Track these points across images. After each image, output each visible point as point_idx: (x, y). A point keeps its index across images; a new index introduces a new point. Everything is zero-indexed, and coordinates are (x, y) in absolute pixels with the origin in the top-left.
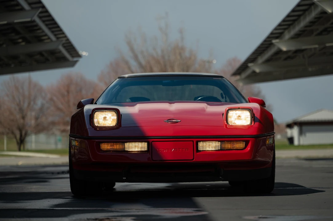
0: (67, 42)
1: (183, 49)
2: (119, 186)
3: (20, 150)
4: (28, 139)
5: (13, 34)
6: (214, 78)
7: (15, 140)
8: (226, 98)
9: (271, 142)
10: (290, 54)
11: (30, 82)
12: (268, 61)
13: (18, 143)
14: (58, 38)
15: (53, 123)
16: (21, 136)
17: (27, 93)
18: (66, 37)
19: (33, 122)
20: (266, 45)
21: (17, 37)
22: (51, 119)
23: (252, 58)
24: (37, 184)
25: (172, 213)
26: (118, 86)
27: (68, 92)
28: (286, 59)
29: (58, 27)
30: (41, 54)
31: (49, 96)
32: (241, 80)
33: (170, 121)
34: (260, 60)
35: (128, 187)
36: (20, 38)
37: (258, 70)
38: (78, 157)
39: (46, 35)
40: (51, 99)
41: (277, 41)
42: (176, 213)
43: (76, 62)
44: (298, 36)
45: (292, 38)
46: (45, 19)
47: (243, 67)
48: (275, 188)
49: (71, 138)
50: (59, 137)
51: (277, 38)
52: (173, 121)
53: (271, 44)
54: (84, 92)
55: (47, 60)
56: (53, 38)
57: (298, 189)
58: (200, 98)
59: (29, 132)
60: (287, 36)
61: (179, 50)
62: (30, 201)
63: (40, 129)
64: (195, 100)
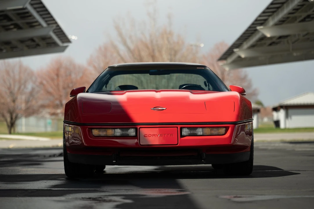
0: (58, 28)
1: (171, 33)
2: (109, 169)
3: (10, 133)
4: (18, 122)
5: (5, 21)
6: (197, 68)
7: (5, 123)
8: (209, 86)
9: (249, 128)
10: (274, 40)
11: (21, 66)
12: (253, 46)
13: (8, 126)
14: (48, 24)
15: (43, 106)
16: (12, 118)
17: (17, 77)
18: (56, 23)
19: (23, 106)
20: (251, 31)
21: (9, 23)
22: (40, 102)
23: (238, 44)
24: (31, 166)
25: (158, 192)
26: (108, 75)
27: (58, 75)
28: (271, 44)
29: (49, 13)
30: (32, 40)
31: (39, 80)
32: (227, 64)
33: (156, 108)
34: (246, 45)
35: (117, 170)
36: (12, 25)
37: (243, 56)
38: (71, 142)
39: (37, 22)
40: (41, 83)
41: (262, 27)
42: (161, 193)
43: (66, 47)
44: (281, 22)
45: (276, 25)
46: (36, 6)
47: (229, 53)
48: (253, 171)
49: (65, 124)
50: (49, 121)
51: (261, 24)
52: (159, 108)
53: (256, 30)
54: (73, 76)
55: (38, 45)
56: (44, 24)
57: (276, 171)
58: (184, 87)
59: (19, 115)
60: (271, 22)
61: (167, 34)
62: (28, 182)
63: (30, 112)
64: (180, 88)
